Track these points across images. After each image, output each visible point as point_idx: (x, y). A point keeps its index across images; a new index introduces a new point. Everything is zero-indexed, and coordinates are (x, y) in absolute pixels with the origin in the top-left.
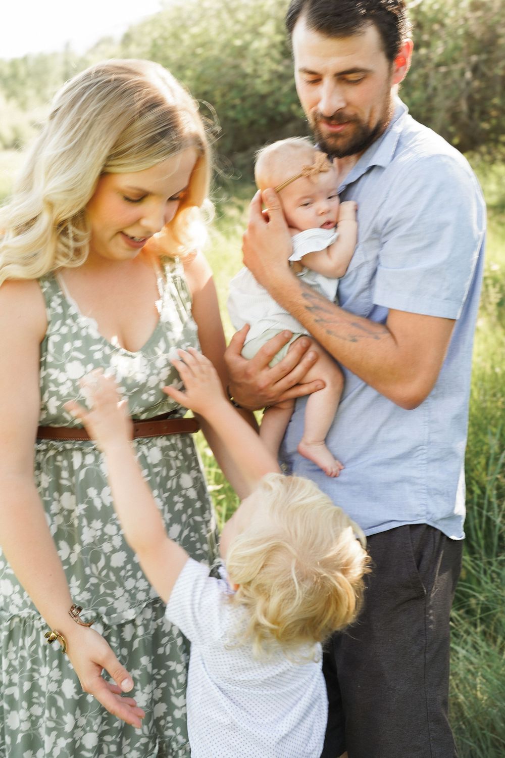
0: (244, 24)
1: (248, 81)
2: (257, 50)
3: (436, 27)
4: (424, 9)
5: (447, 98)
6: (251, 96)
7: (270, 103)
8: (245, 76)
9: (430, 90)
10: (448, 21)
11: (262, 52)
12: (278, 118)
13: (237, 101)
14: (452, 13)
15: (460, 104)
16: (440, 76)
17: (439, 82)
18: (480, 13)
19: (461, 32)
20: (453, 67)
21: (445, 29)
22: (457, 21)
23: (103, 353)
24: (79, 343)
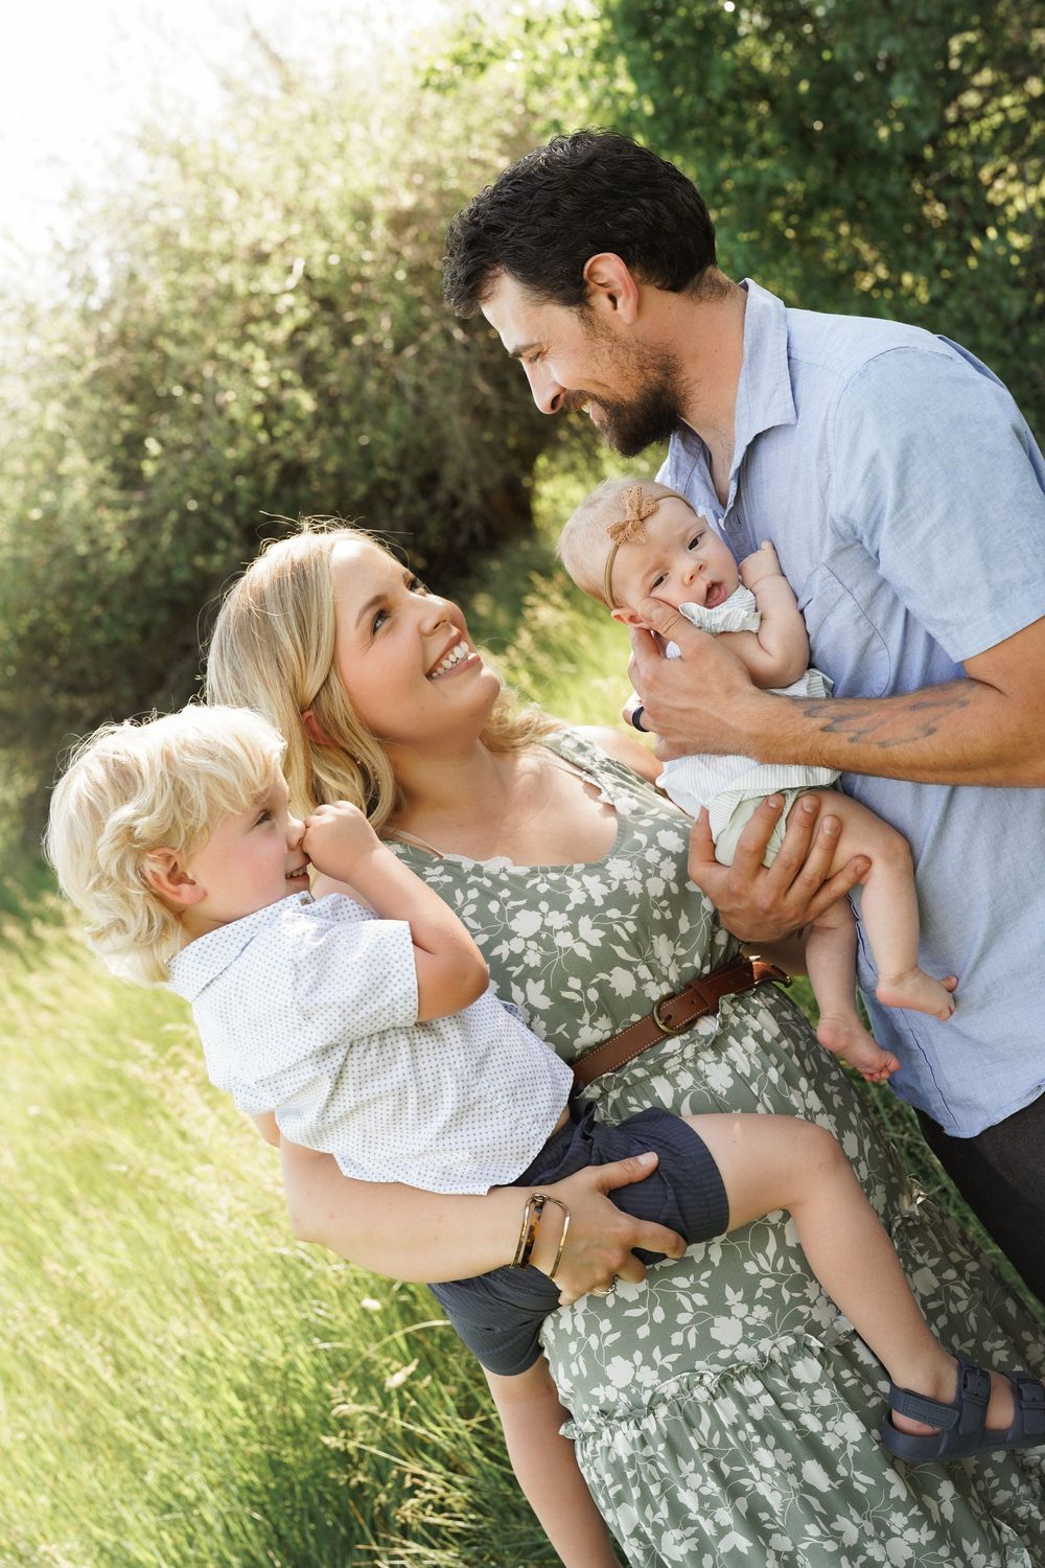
0: (28, 477)
1: (93, 566)
2: (75, 509)
3: (356, 288)
4: (318, 272)
5: (447, 390)
6: (113, 587)
7: (153, 580)
8: (82, 563)
9: (410, 395)
10: (367, 271)
11: (86, 505)
12: (184, 596)
13: (97, 610)
14: (368, 256)
15: (475, 388)
16: (412, 364)
17: (418, 375)
18: (411, 232)
19: (401, 275)
20: (426, 337)
21: (372, 284)
22: (383, 261)
23: (549, 882)
24: (505, 893)
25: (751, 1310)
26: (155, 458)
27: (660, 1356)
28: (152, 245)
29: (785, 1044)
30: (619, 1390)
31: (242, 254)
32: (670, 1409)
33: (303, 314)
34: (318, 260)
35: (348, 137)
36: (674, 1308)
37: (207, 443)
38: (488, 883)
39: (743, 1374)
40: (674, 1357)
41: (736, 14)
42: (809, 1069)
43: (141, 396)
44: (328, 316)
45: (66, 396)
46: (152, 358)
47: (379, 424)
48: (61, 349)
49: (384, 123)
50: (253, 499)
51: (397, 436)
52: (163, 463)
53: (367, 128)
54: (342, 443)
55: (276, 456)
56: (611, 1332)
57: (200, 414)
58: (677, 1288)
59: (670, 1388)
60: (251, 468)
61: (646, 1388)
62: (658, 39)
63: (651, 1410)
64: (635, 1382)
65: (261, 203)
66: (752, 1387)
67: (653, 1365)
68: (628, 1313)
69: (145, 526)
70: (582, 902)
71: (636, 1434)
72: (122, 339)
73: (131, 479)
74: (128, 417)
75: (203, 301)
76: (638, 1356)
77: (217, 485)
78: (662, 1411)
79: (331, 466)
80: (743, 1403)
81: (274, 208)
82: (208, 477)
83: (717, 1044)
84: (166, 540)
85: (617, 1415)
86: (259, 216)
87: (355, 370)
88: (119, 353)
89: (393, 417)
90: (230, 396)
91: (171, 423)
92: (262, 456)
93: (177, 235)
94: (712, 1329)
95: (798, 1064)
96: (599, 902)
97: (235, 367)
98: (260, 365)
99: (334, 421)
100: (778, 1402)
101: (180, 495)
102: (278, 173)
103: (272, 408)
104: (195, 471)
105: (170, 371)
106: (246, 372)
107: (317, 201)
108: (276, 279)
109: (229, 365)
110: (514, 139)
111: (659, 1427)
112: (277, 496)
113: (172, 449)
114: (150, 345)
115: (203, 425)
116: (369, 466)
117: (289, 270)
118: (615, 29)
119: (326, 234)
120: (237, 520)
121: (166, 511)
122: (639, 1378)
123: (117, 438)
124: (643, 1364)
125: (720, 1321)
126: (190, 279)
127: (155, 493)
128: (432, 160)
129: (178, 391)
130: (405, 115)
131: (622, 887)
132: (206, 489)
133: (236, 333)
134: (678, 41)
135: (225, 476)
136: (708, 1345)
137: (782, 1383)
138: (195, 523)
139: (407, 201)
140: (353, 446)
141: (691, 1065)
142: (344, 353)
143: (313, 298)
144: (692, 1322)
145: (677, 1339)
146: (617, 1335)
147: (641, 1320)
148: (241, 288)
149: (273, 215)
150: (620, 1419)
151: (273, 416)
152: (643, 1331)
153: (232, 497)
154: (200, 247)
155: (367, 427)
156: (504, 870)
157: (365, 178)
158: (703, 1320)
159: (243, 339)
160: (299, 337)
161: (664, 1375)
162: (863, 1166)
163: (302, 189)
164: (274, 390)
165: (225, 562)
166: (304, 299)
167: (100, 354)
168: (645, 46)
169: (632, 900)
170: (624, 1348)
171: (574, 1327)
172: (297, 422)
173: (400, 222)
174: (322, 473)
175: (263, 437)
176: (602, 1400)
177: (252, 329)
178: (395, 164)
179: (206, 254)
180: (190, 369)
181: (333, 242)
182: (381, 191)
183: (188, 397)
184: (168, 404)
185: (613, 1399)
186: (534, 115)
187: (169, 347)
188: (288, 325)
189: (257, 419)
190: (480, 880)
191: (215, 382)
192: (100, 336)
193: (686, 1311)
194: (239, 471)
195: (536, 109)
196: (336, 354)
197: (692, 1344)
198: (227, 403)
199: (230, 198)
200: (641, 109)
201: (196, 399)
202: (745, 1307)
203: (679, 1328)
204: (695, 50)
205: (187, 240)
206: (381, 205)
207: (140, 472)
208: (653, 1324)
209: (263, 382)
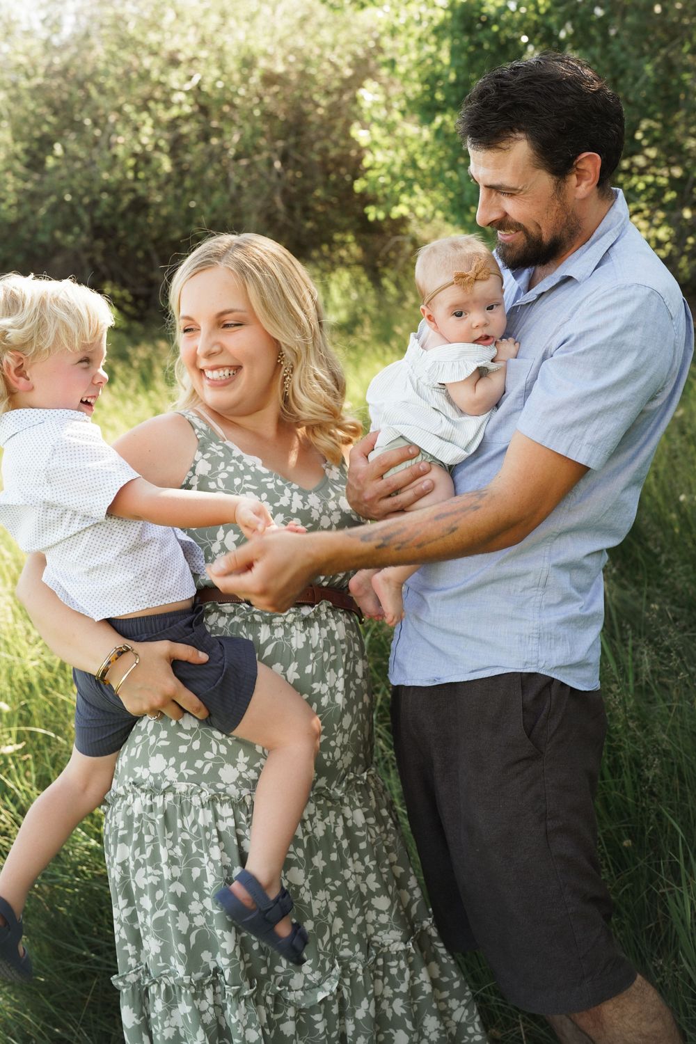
3: (226, 108)
4: (206, 88)
5: (257, 196)
7: (24, 233)
9: (233, 189)
10: (237, 101)
12: (39, 252)
14: (242, 92)
15: (274, 203)
16: (241, 171)
17: (242, 178)
18: (275, 89)
19: (257, 113)
20: (257, 158)
21: (236, 111)
22: (250, 100)
23: (276, 484)
24: (248, 478)
25: (248, 770)
26: (57, 158)
27: (184, 767)
28: (108, 22)
29: (344, 646)
30: (151, 773)
31: (164, 54)
32: (175, 799)
33: (187, 109)
34: (209, 80)
35: (258, 12)
36: (206, 746)
37: (93, 163)
38: (242, 468)
39: (225, 801)
40: (192, 772)
41: (527, 44)
42: (348, 668)
43: (62, 114)
44: (202, 118)
45: (13, 92)
46: (80, 94)
47: (206, 198)
48: (23, 59)
49: (285, 13)
50: (108, 210)
51: (214, 211)
52: (60, 162)
53: (274, 12)
54: (178, 200)
55: (134, 190)
56: (165, 739)
57: (96, 143)
58: (213, 737)
59: (182, 787)
60: (114, 191)
61: (167, 780)
62: (475, 39)
63: (164, 793)
64: (162, 773)
65: (189, 27)
66: (226, 811)
67: (178, 770)
68: (180, 734)
69: (33, 197)
70: (285, 505)
71: (149, 803)
72: (64, 72)
73: (35, 163)
74: (48, 123)
75: (127, 73)
76: (173, 761)
77: (88, 191)
78: (170, 797)
79: (164, 212)
80: (216, 817)
81: (195, 34)
82: (86, 184)
83: (307, 622)
84: (42, 211)
85: (142, 787)
86: (184, 35)
87: (205, 159)
88: (59, 81)
89: (216, 198)
90: (121, 140)
91: (75, 139)
92: (125, 187)
93: (127, 23)
94: (221, 769)
95: (344, 660)
96: (294, 511)
97: (130, 123)
98: (147, 129)
99: (179, 185)
100: (237, 826)
101: (62, 188)
102: (206, 13)
103: (144, 159)
104: (79, 177)
105: (88, 108)
106: (136, 129)
107: (225, 43)
108: (179, 80)
109: (127, 120)
110: (361, 60)
111: (164, 805)
112: (123, 215)
113: (70, 157)
114: (81, 85)
115: (95, 151)
116: (189, 222)
117: (190, 78)
118: (452, 19)
119: (221, 67)
120: (92, 219)
121: (50, 194)
122: (166, 773)
123: (37, 134)
124: (173, 766)
125: (228, 767)
126: (126, 55)
127: (47, 179)
128: (306, 52)
129: (88, 122)
130: (299, 14)
131: (310, 510)
132: (81, 191)
133: (139, 102)
134: (486, 46)
135: (96, 188)
136: (214, 776)
137: (244, 817)
138: (66, 209)
139: (280, 68)
140: (184, 205)
141: (287, 626)
142: (201, 145)
143: (197, 102)
144: (212, 760)
145: (199, 764)
146: (167, 743)
147: (186, 742)
148: (155, 75)
149: (192, 39)
150: (143, 791)
151: (142, 165)
152: (183, 749)
153: (95, 203)
154: (140, 38)
155: (198, 197)
156: (255, 466)
157: (260, 43)
158: (219, 762)
159: (144, 107)
160: (179, 122)
161: (181, 778)
162: (347, 736)
163: (217, 31)
164: (150, 148)
165: (74, 242)
166: (191, 100)
167: (46, 75)
168: (466, 39)
169: (311, 520)
170: (167, 752)
171: (147, 727)
172: (156, 175)
173: (270, 79)
174: (157, 214)
175: (130, 175)
176: (138, 776)
177: (151, 104)
178: (281, 43)
179: (140, 43)
180: (101, 112)
181: (224, 73)
182: (266, 54)
183: (93, 129)
184: (78, 127)
185: (144, 777)
186: (380, 50)
187: (94, 92)
188: (175, 112)
189: (131, 162)
190: (238, 464)
191: (114, 126)
192: (51, 65)
193: (212, 752)
194: (106, 189)
195: (384, 47)
196: (197, 143)
197: (205, 772)
198: (117, 144)
199: (170, 16)
200: (448, 76)
201: (97, 132)
202: (246, 767)
203: (203, 759)
204: (494, 55)
205: (132, 29)
206: (262, 63)
207: (43, 162)
208: (190, 748)
209: (145, 140)
